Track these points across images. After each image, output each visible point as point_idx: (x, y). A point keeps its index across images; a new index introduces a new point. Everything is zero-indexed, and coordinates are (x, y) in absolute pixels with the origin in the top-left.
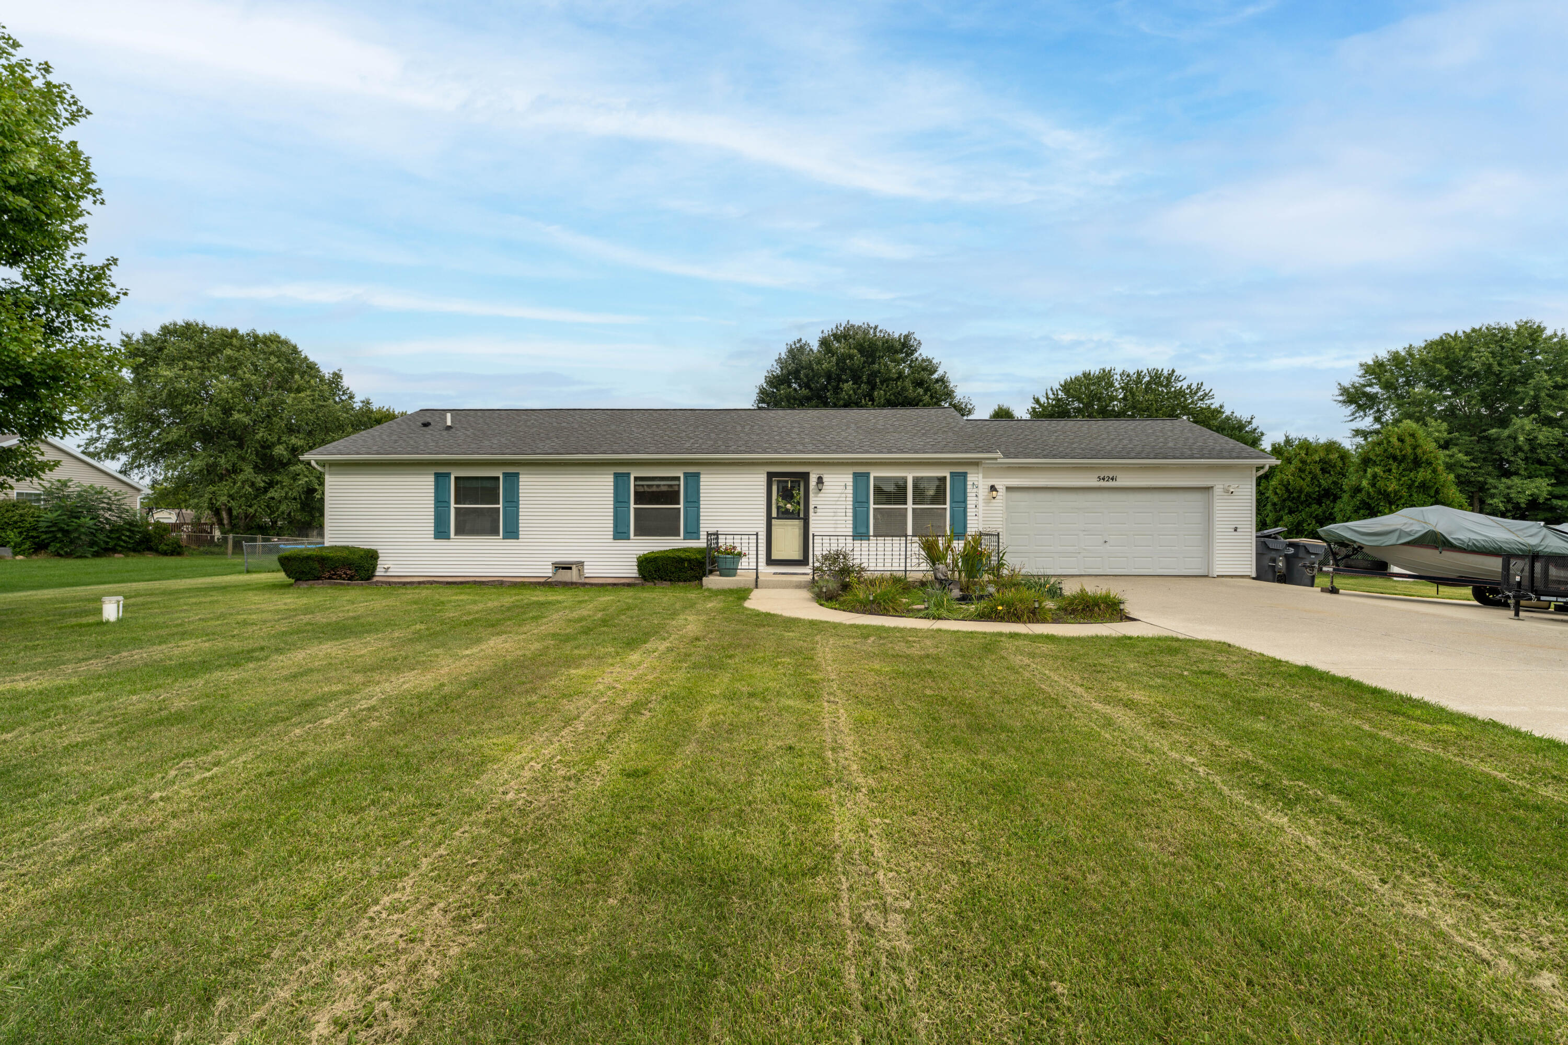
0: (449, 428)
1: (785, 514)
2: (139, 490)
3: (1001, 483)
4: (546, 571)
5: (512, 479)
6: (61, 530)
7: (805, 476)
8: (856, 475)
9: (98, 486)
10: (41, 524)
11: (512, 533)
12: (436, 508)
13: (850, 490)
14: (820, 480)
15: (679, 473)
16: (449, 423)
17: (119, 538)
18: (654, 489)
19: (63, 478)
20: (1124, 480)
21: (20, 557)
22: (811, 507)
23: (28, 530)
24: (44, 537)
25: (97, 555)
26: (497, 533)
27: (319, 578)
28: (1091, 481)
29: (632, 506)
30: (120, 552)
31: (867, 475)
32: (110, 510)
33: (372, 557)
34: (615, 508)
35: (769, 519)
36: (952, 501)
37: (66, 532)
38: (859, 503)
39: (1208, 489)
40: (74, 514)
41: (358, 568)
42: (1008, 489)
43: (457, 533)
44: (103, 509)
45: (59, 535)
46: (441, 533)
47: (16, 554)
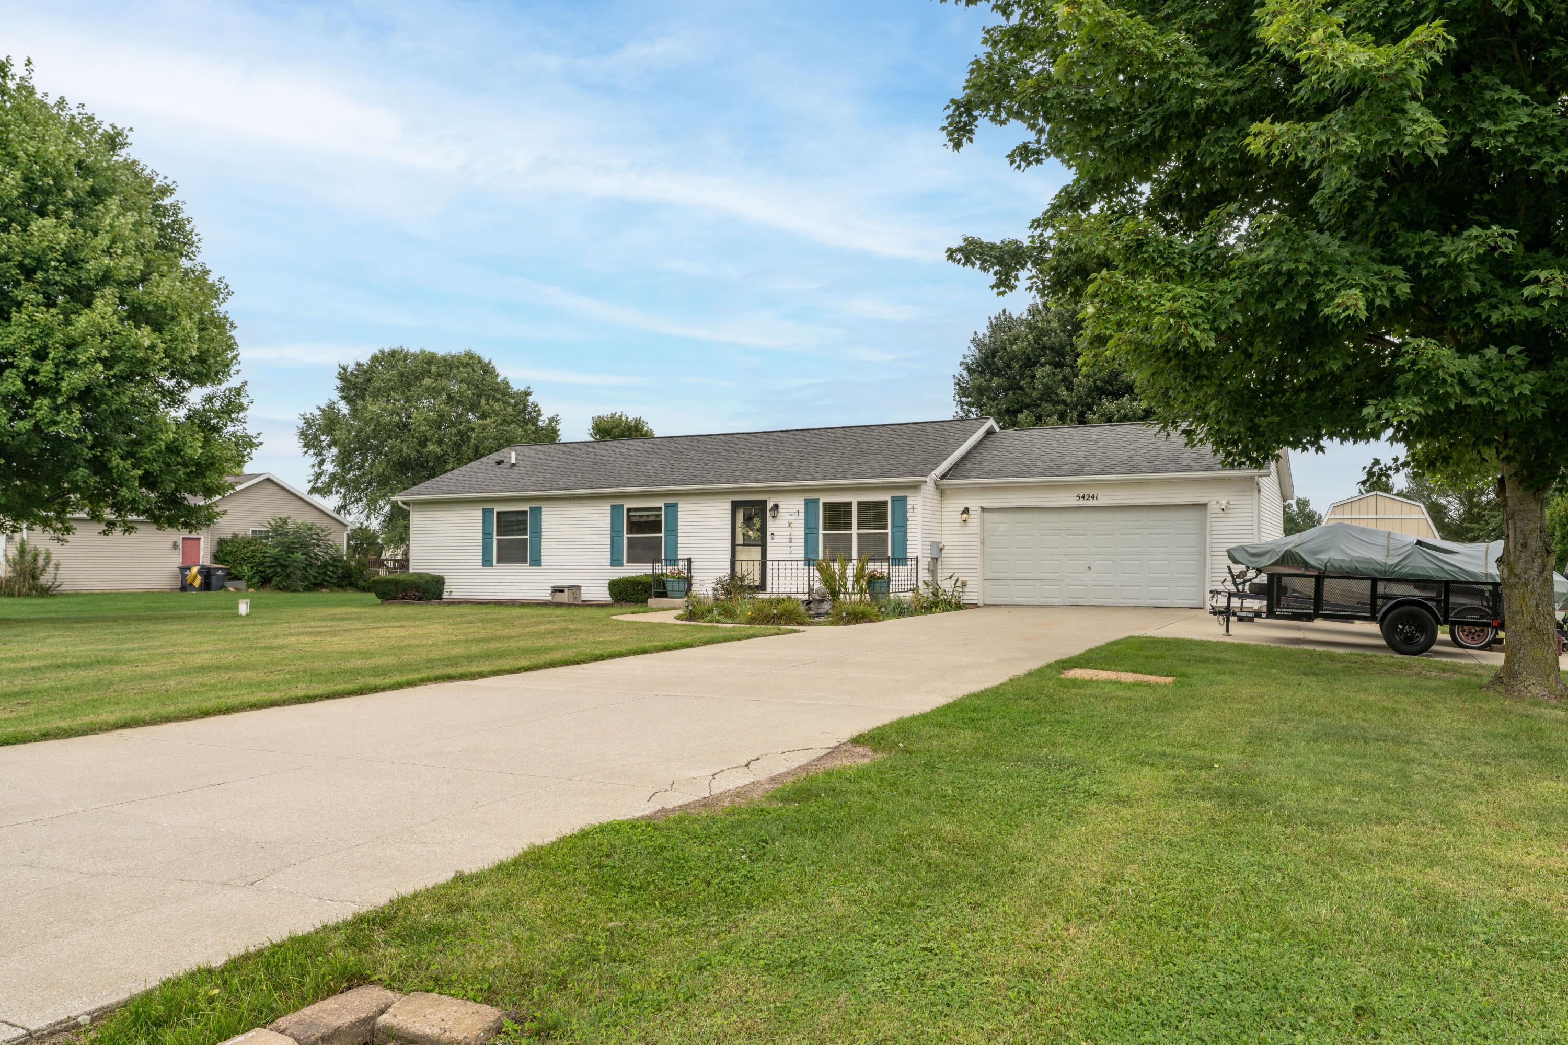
0: (514, 465)
1: (747, 543)
2: (345, 526)
3: (974, 503)
4: (546, 596)
5: (537, 511)
6: (280, 565)
7: (764, 503)
8: (807, 502)
9: (309, 522)
10: (267, 559)
11: (537, 562)
12: (484, 539)
13: (802, 516)
14: (776, 507)
15: (660, 503)
16: (513, 461)
17: (325, 573)
18: (644, 519)
19: (283, 516)
20: (1106, 498)
21: (251, 590)
22: (769, 534)
23: (257, 566)
24: (268, 571)
25: (307, 589)
26: (525, 561)
27: (395, 599)
28: (1070, 499)
29: (625, 535)
30: (326, 587)
31: (817, 501)
32: (318, 546)
33: (439, 582)
34: (612, 537)
35: (734, 545)
36: (893, 526)
37: (284, 567)
38: (810, 530)
39: (1204, 506)
40: (290, 550)
41: (425, 591)
42: (983, 509)
43: (498, 562)
44: (313, 544)
45: (279, 570)
46: (487, 562)
47: (249, 587)
